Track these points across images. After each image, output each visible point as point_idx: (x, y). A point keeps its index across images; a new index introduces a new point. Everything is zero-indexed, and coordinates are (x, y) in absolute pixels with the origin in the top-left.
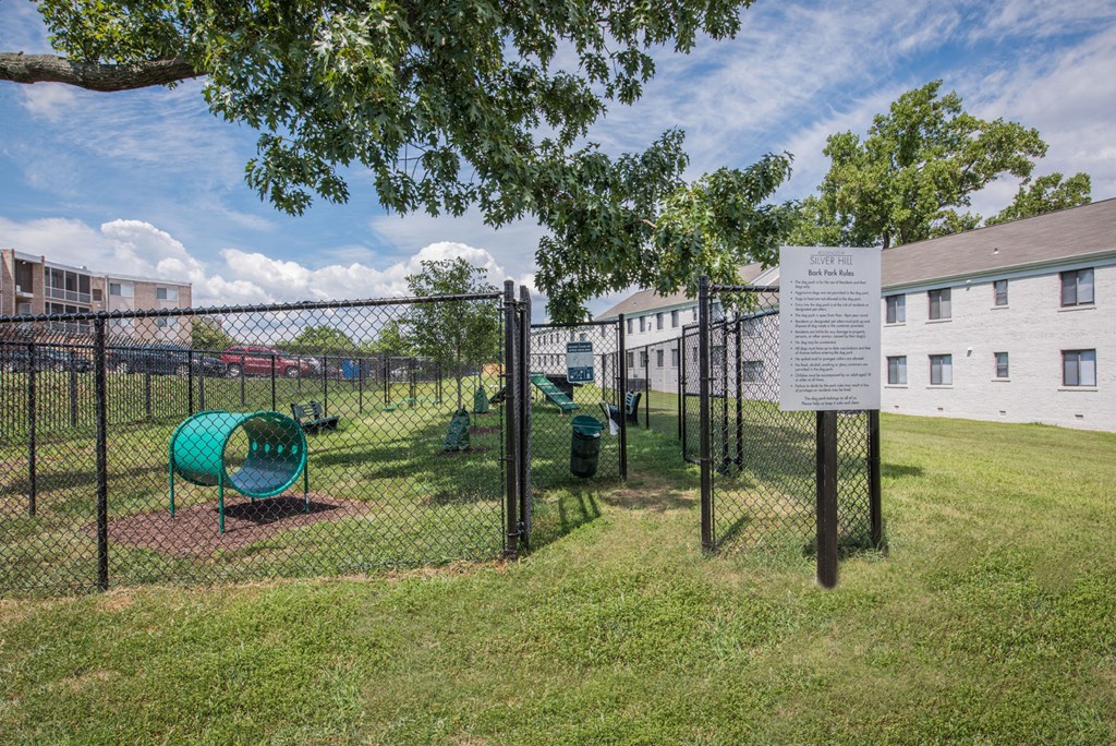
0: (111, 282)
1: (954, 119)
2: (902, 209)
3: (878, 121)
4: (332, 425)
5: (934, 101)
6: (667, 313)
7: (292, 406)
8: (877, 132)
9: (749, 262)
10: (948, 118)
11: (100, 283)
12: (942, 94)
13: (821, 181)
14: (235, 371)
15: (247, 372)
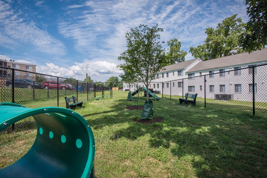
0: (13, 64)
1: (240, 24)
2: (228, 47)
3: (219, 25)
4: (80, 105)
5: (235, 19)
6: (165, 73)
7: (65, 98)
8: (219, 28)
9: (182, 62)
10: (238, 24)
11: (10, 64)
12: (237, 17)
13: (205, 40)
14: (46, 88)
15: (50, 88)
